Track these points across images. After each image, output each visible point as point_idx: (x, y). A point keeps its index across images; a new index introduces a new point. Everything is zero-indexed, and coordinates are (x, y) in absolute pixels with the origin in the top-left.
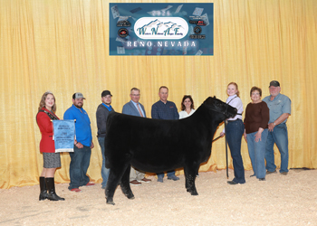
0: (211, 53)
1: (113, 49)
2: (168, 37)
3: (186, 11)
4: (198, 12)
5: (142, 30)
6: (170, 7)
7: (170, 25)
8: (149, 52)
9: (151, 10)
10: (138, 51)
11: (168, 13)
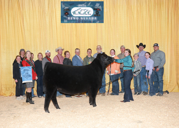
0: (103, 22)
1: (63, 20)
2: (85, 15)
3: (92, 5)
4: (97, 5)
5: (74, 13)
6: (86, 3)
7: (86, 11)
8: (77, 22)
9: (78, 4)
10: (73, 21)
11: (85, 6)
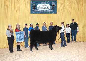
0: (56, 13)
1: (32, 12)
2: (45, 9)
3: (50, 3)
4: (53, 3)
5: (39, 7)
6: (46, 1)
7: (46, 6)
8: (41, 13)
9: (41, 2)
10: (38, 13)
11: (45, 3)
